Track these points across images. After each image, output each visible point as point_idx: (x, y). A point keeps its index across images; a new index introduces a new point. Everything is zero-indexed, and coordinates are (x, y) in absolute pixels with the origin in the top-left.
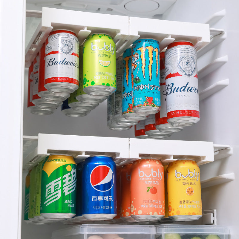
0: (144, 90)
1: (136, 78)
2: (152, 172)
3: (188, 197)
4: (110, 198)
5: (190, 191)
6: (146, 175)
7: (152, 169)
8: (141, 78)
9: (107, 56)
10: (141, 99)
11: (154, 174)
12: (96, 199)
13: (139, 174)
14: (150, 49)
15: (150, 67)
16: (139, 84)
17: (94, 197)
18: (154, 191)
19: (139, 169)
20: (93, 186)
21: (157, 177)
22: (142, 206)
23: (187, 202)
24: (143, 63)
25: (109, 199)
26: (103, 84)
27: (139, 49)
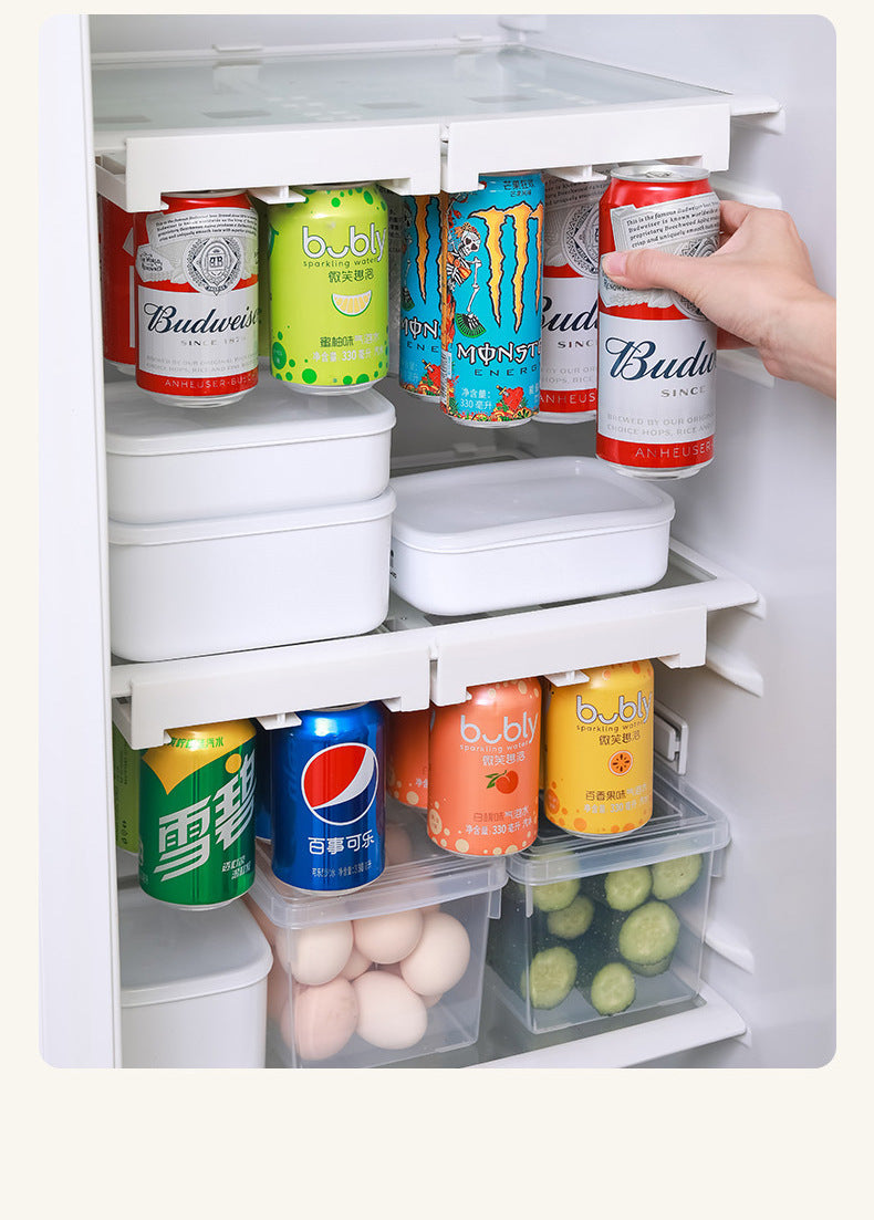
0: (495, 366)
1: (465, 318)
2: (507, 727)
3: (612, 782)
4: (366, 837)
5: (621, 764)
6: (484, 736)
7: (506, 719)
8: (486, 319)
9: (359, 274)
10: (482, 394)
11: (513, 732)
12: (322, 848)
13: (463, 733)
14: (520, 214)
15: (517, 281)
16: (478, 341)
17: (315, 840)
18: (507, 783)
19: (463, 717)
20: (312, 809)
21: (521, 739)
22: (470, 829)
23: (611, 795)
24: (496, 267)
25: (362, 842)
26: (348, 381)
27: (480, 214)
